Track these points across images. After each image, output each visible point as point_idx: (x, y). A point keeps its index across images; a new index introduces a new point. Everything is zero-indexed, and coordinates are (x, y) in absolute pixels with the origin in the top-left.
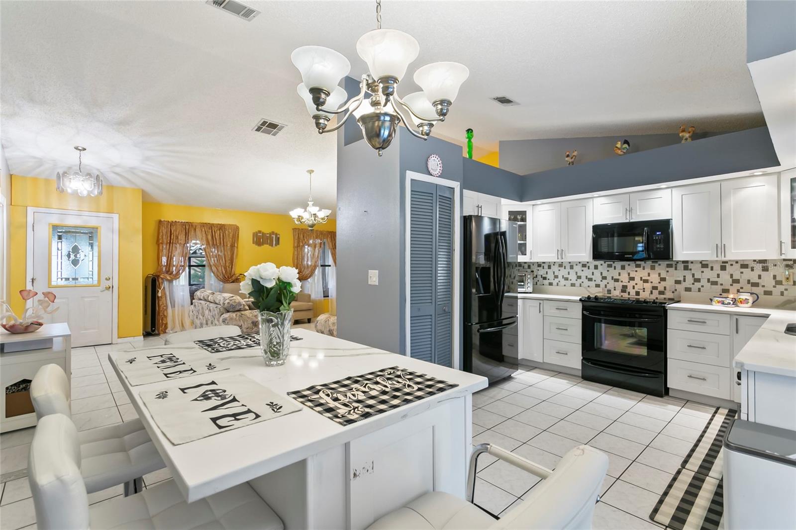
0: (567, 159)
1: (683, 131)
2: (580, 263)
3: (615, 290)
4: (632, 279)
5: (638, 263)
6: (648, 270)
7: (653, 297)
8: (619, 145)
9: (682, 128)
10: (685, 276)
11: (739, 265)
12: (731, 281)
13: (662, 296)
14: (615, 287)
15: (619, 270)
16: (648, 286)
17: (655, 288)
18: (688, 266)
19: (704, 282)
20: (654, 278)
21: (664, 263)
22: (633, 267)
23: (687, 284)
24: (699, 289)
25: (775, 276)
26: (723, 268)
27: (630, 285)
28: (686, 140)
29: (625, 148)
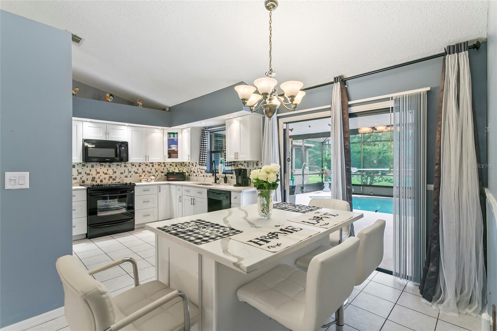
1: (139, 101)
3: (87, 180)
4: (98, 173)
5: (101, 163)
6: (107, 167)
7: (110, 183)
9: (138, 99)
10: (125, 170)
11: (145, 165)
12: (142, 171)
13: (115, 181)
15: (90, 168)
16: (107, 176)
17: (111, 177)
18: (126, 165)
19: (132, 172)
20: (110, 172)
21: (115, 164)
22: (99, 166)
23: (126, 174)
24: (131, 176)
25: (155, 169)
26: (140, 166)
27: (97, 177)
28: (140, 106)
29: (111, 99)
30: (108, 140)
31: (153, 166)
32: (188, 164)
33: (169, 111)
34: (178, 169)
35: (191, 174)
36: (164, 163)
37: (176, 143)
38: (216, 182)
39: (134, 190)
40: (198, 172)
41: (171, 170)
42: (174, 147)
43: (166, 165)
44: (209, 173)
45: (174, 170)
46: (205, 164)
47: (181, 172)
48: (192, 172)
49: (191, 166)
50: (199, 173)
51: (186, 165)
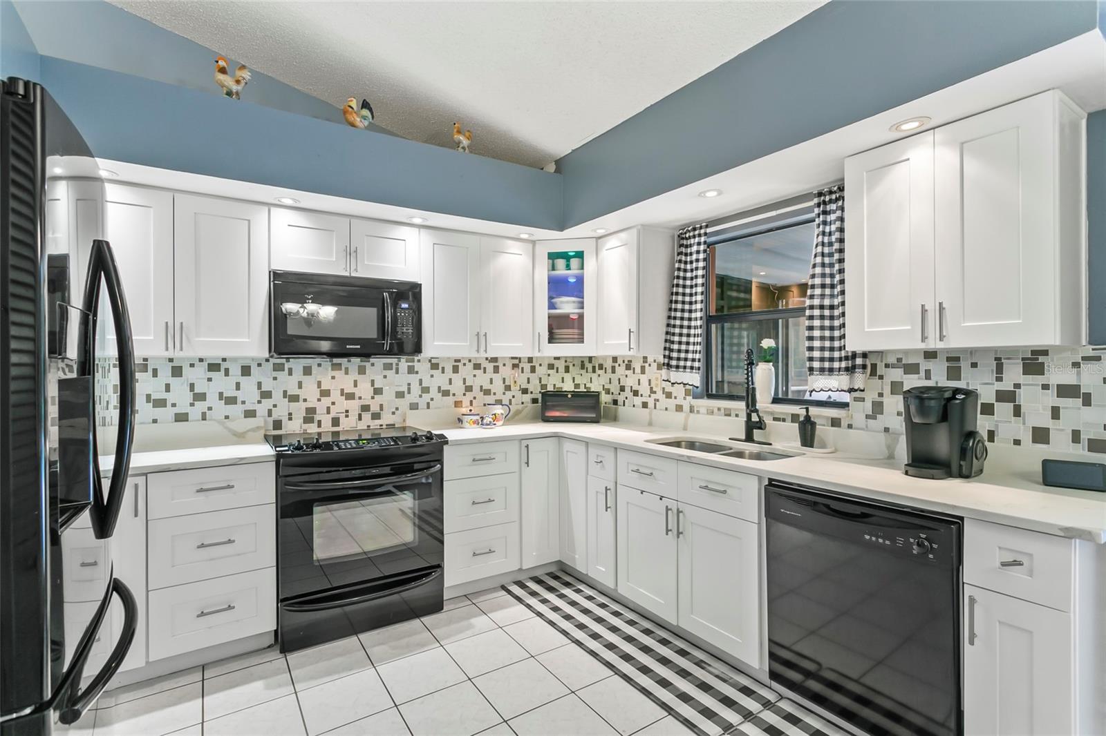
0: (221, 77)
1: (459, 132)
2: (201, 360)
3: (290, 419)
4: (325, 393)
5: (336, 360)
6: (354, 375)
7: (362, 426)
8: (354, 104)
9: (456, 125)
10: (409, 384)
11: (470, 366)
12: (464, 388)
13: (378, 422)
14: (290, 414)
15: (298, 375)
16: (354, 406)
17: (365, 408)
18: (413, 366)
19: (434, 392)
20: (365, 390)
21: (379, 362)
22: (327, 369)
23: (413, 397)
24: (428, 404)
25: (504, 379)
26: (456, 370)
27: (321, 407)
28: (463, 148)
29: (364, 118)
30: (354, 274)
31: (496, 369)
32: (608, 364)
33: (558, 171)
34: (574, 378)
35: (621, 399)
36: (530, 360)
37: (576, 289)
38: (749, 438)
39: (440, 461)
40: (652, 392)
41: (554, 382)
42: (567, 306)
43: (538, 368)
44: (702, 397)
45: (559, 385)
46: (689, 364)
47: (582, 389)
48: (628, 392)
49: (621, 370)
50: (660, 395)
51: (601, 367)
